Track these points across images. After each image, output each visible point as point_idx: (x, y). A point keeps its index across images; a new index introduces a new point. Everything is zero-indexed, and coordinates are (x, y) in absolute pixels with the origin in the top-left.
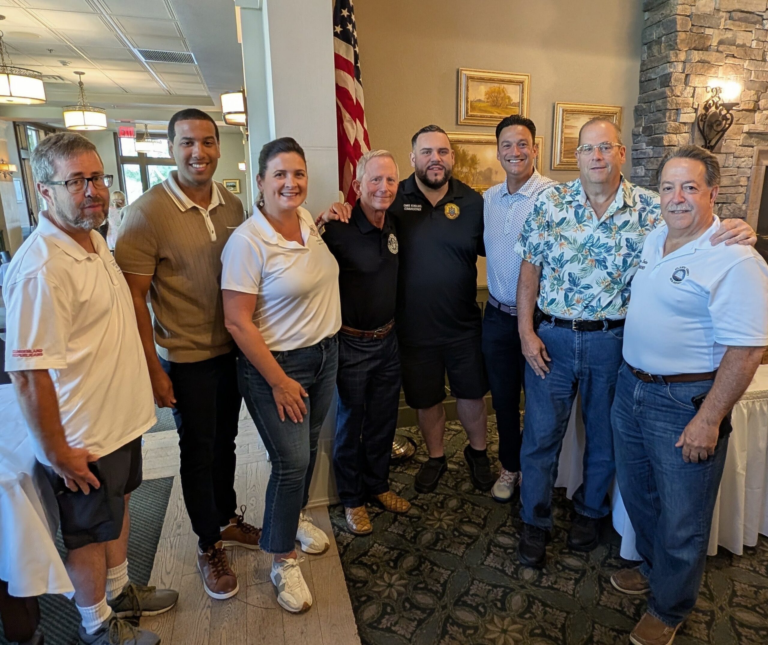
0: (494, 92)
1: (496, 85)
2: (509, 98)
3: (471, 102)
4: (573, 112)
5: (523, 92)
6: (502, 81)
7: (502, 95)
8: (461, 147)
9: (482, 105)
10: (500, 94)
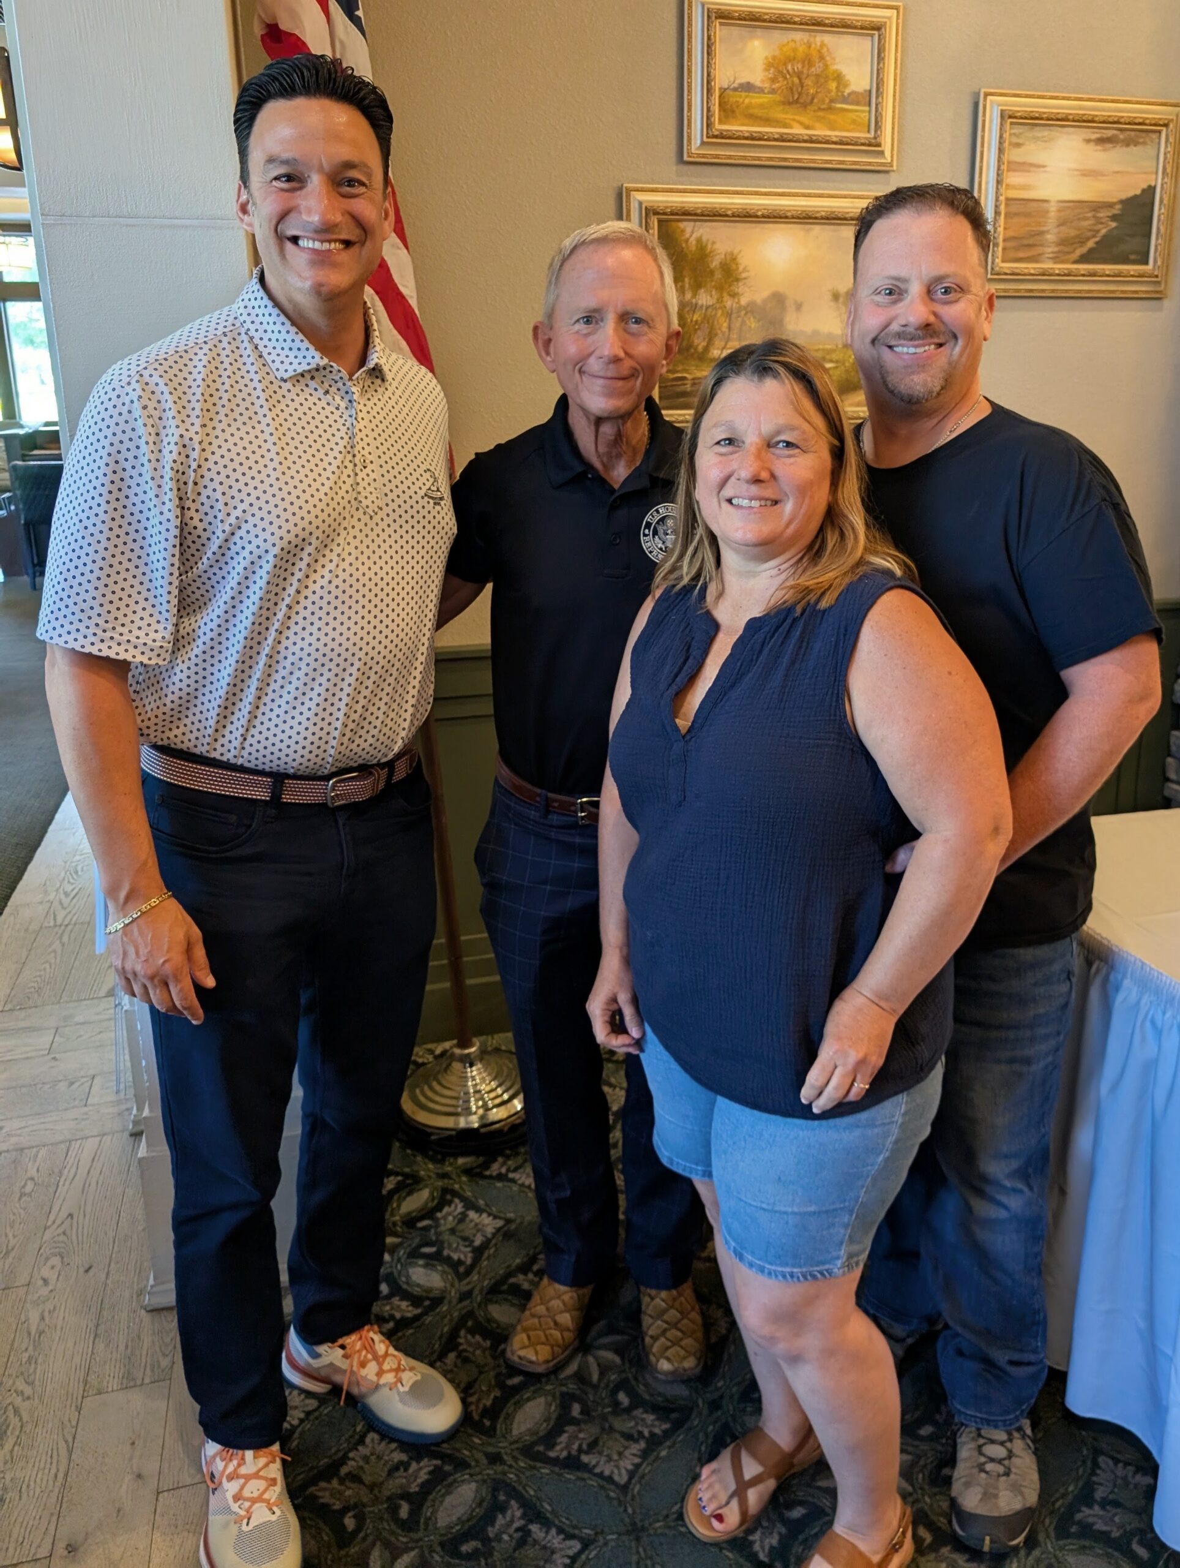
0: (791, 60)
1: (798, 36)
2: (839, 77)
3: (723, 91)
4: (1034, 120)
5: (881, 58)
6: (817, 24)
7: (817, 69)
8: (692, 233)
9: (756, 99)
10: (810, 64)
